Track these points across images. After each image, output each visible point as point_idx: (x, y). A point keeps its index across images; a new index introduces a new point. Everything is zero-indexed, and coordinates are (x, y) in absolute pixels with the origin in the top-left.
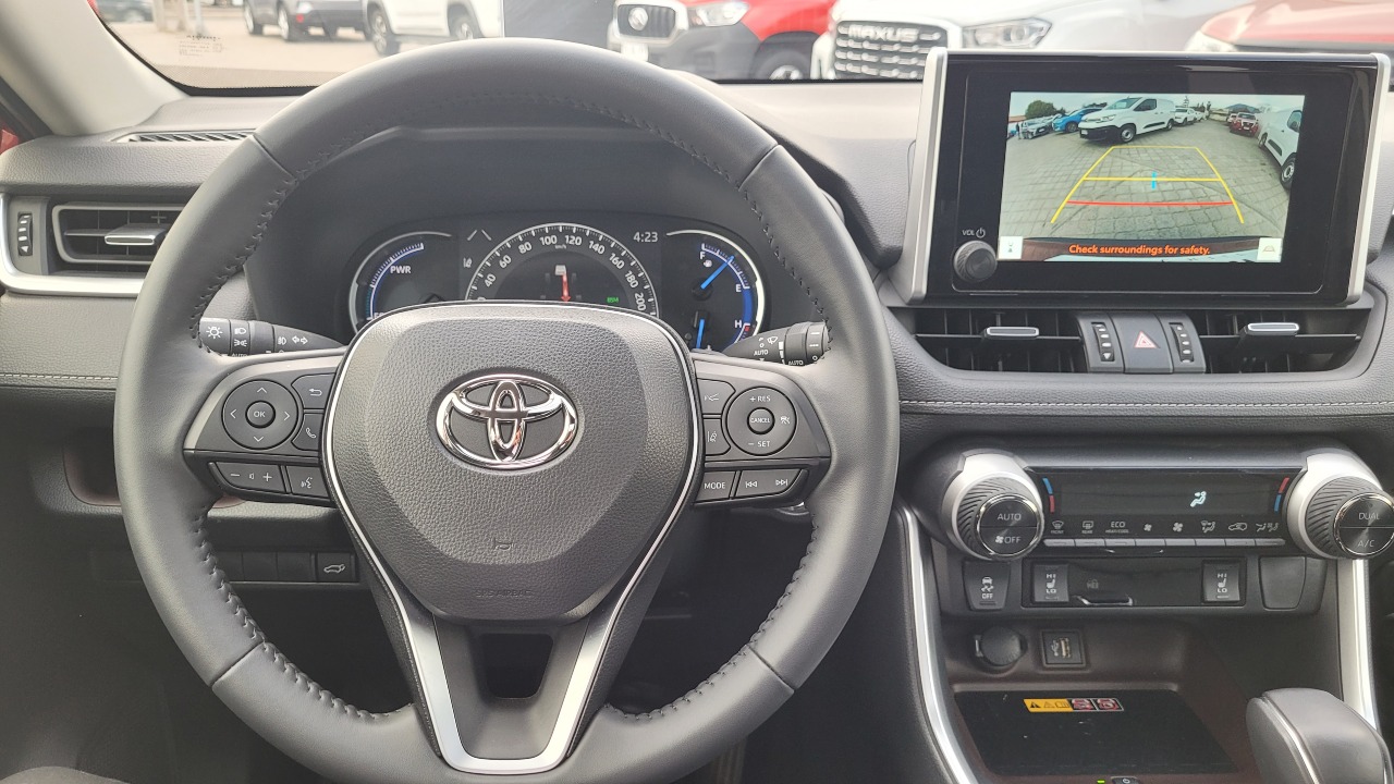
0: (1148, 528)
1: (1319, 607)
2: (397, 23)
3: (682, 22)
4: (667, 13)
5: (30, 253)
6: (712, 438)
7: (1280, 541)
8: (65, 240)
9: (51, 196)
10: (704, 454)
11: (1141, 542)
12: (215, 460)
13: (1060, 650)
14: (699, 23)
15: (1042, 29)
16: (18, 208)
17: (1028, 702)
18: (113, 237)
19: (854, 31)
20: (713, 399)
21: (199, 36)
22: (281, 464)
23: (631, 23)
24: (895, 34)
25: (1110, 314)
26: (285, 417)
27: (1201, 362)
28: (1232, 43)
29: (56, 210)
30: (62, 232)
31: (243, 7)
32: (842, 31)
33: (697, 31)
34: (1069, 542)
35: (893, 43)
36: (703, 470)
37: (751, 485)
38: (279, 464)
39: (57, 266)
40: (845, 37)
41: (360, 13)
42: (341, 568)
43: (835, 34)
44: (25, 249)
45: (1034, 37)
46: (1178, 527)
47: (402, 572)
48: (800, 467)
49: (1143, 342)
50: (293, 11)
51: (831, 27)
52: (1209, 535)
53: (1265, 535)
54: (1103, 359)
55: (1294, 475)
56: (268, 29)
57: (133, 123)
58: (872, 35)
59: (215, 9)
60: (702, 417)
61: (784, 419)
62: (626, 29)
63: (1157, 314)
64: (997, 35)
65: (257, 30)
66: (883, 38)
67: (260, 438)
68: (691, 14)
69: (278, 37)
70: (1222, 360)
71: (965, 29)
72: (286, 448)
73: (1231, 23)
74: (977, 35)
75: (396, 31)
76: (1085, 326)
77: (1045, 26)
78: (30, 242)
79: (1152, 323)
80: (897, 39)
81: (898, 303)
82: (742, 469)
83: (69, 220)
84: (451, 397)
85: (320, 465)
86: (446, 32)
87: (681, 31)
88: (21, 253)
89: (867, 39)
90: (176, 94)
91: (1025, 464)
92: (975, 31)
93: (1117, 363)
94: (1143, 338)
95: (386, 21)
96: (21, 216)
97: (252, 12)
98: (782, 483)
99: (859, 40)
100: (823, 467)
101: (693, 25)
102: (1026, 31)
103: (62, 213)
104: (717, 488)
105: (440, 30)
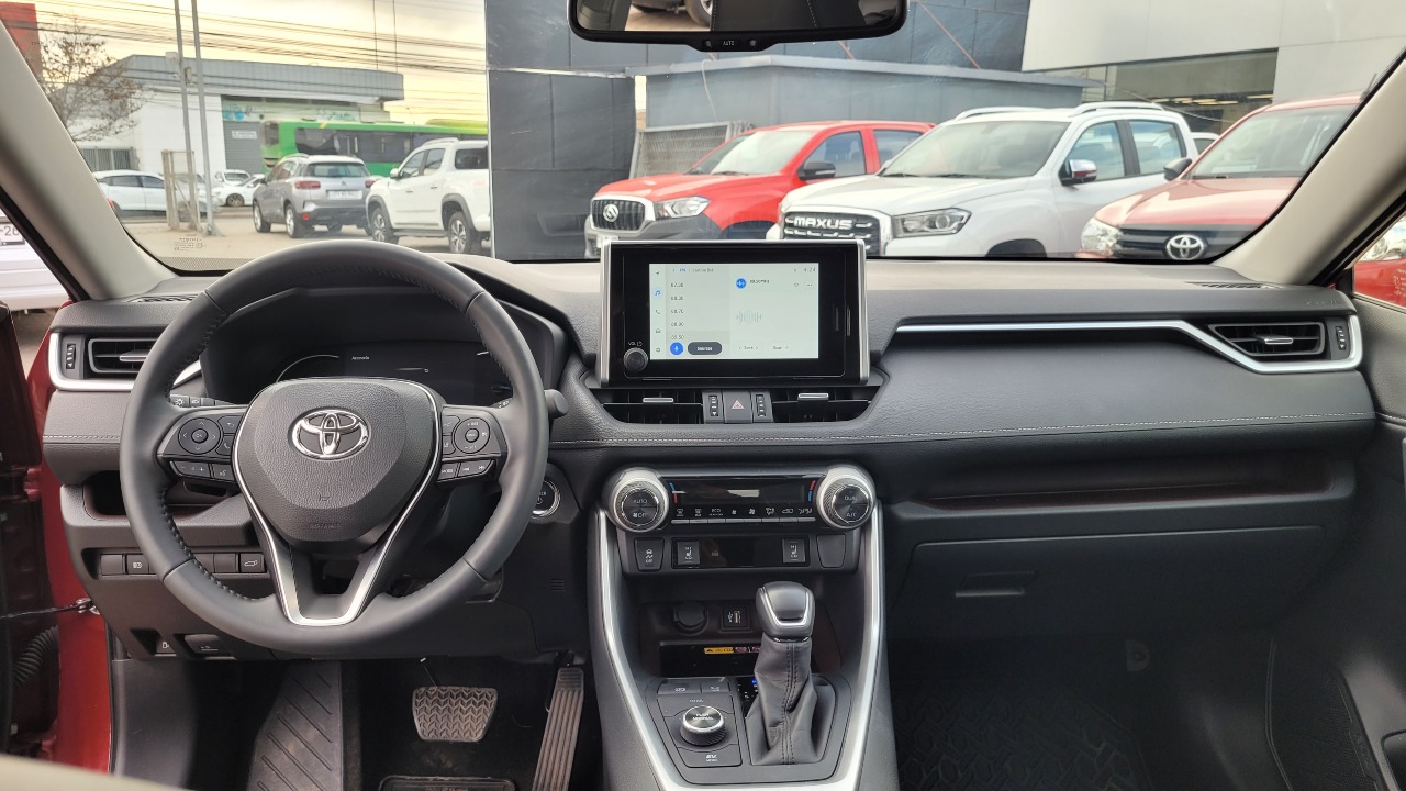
0: (734, 512)
1: (857, 568)
2: (396, 219)
3: (650, 215)
4: (637, 207)
5: (73, 367)
6: (446, 445)
7: (813, 519)
8: (95, 359)
9: (86, 333)
10: (441, 455)
11: (729, 520)
12: (173, 459)
13: (733, 619)
14: (666, 215)
15: (962, 218)
16: (67, 341)
17: (706, 650)
18: (124, 358)
19: (798, 221)
20: (448, 425)
21: (210, 233)
22: (210, 462)
23: (604, 214)
24: (833, 224)
25: (722, 390)
26: (213, 438)
27: (770, 415)
28: (1117, 227)
29: (91, 342)
30: (94, 354)
31: (253, 206)
32: (788, 221)
33: (661, 222)
34: (686, 521)
35: (834, 231)
36: (440, 464)
37: (467, 470)
38: (208, 462)
39: (89, 374)
40: (791, 226)
41: (362, 212)
42: (255, 563)
43: (783, 224)
44: (70, 365)
45: (955, 224)
46: (752, 512)
47: (271, 517)
48: (492, 458)
49: (738, 405)
50: (299, 210)
51: (780, 218)
52: (772, 516)
53: (805, 515)
54: (712, 415)
55: (818, 481)
56: (274, 227)
57: (141, 292)
58: (814, 224)
59: (228, 208)
60: (442, 435)
61: (484, 434)
62: (601, 222)
63: (750, 390)
64: (923, 223)
65: (265, 228)
66: (824, 226)
67: (198, 448)
68: (658, 208)
69: (285, 233)
70: (781, 415)
71: (894, 220)
72: (213, 454)
73: (1115, 211)
74: (906, 223)
75: (395, 226)
76: (705, 397)
77: (965, 215)
78: (74, 361)
79: (746, 395)
80: (836, 226)
81: (597, 386)
82: (461, 461)
83: (98, 348)
84: (302, 423)
85: (231, 463)
86: (441, 227)
87: (650, 223)
88: (68, 367)
89: (810, 228)
90: (171, 275)
91: (659, 476)
92: (903, 221)
93: (720, 418)
94: (737, 403)
95: (386, 219)
96: (69, 346)
97: (260, 212)
98: (482, 468)
99: (801, 228)
100: (504, 457)
101: (659, 217)
102: (948, 220)
103: (94, 344)
104: (448, 472)
105: (437, 225)
